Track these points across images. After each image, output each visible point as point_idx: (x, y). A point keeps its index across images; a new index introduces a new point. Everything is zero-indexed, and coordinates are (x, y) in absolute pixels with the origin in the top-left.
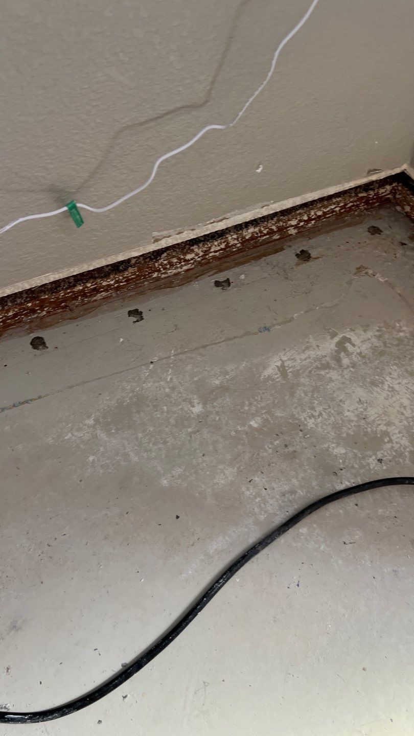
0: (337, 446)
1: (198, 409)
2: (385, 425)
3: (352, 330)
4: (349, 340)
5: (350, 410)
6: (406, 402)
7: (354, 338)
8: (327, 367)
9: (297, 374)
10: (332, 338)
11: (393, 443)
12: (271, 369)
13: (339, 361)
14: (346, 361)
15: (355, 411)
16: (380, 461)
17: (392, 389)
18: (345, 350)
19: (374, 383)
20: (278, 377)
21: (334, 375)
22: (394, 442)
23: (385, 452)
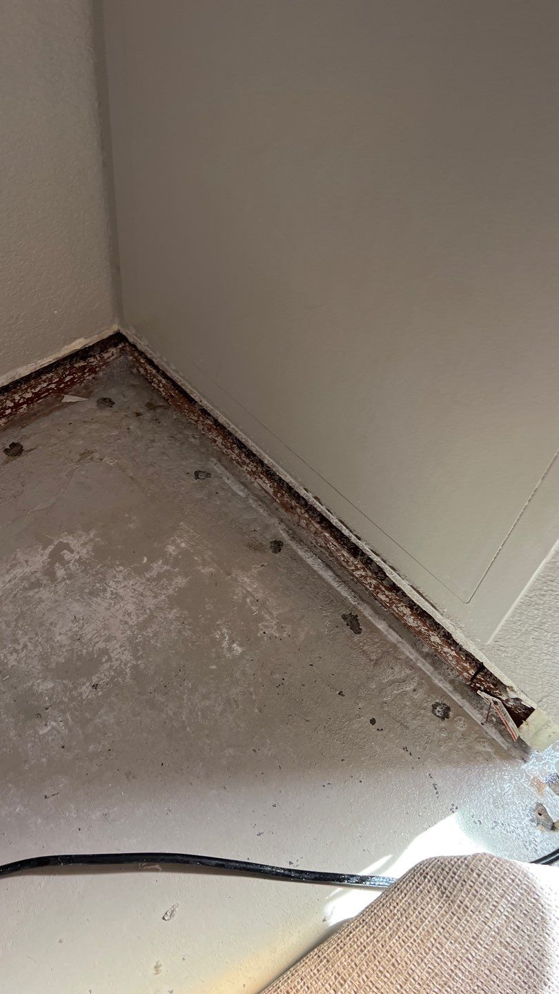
0: (43, 681)
2: (104, 641)
3: (70, 533)
4: (67, 547)
5: (63, 633)
7: (72, 542)
8: (37, 584)
10: (44, 548)
11: (112, 661)
13: (52, 574)
14: (60, 573)
15: (69, 633)
16: (95, 686)
17: (116, 596)
18: (61, 560)
19: (93, 593)
21: (44, 593)
22: (113, 659)
23: (102, 674)
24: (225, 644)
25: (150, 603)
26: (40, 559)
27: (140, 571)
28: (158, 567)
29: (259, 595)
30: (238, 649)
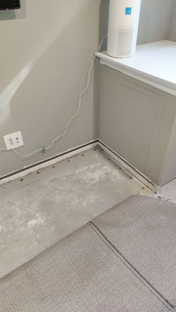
0: (87, 181)
1: (65, 179)
2: (95, 177)
3: (91, 165)
4: (90, 167)
5: (90, 176)
6: (99, 174)
7: (91, 166)
8: (86, 171)
9: (81, 172)
10: (87, 167)
12: (77, 172)
13: (88, 170)
14: (89, 170)
16: (94, 182)
17: (97, 173)
18: (89, 168)
19: (94, 172)
20: (78, 173)
21: (87, 172)
23: (95, 181)
24: (112, 179)
25: (101, 174)
26: (86, 168)
27: (100, 170)
28: (103, 170)
29: (117, 174)
30: (114, 180)
